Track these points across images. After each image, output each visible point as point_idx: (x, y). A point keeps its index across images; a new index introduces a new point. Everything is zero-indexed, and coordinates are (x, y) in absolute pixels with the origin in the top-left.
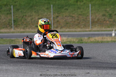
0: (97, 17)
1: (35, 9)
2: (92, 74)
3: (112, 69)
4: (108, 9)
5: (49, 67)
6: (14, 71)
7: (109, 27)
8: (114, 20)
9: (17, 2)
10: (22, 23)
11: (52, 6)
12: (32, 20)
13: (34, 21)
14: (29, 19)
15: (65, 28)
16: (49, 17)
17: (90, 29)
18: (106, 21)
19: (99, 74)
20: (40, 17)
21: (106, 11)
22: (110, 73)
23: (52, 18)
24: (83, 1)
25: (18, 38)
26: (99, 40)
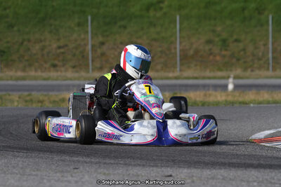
0: (194, 46)
1: (51, 25)
2: (178, 179)
4: (219, 29)
5: (79, 161)
7: (222, 70)
9: (9, 8)
10: (19, 58)
11: (89, 18)
12: (42, 49)
13: (49, 52)
14: (36, 48)
16: (82, 43)
17: (177, 74)
18: (215, 56)
19: (194, 178)
20: (61, 45)
21: (214, 31)
22: (219, 177)
23: (90, 47)
24: (161, 9)
25: (11, 93)
26: (198, 99)
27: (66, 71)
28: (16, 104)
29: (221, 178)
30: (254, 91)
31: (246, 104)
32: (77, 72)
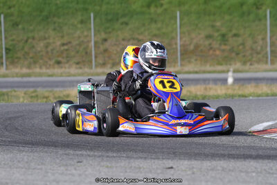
0: (195, 41)
1: (55, 23)
2: (178, 170)
3: (225, 159)
4: (218, 24)
5: (82, 155)
6: (4, 164)
7: (221, 65)
8: (233, 48)
9: (14, 6)
10: (24, 55)
11: (92, 15)
12: (47, 47)
13: (52, 50)
14: (40, 46)
16: (85, 40)
17: (178, 68)
18: (214, 51)
19: (195, 170)
20: (65, 42)
21: (213, 26)
22: (219, 168)
23: (93, 43)
24: (162, 5)
25: (16, 89)
26: (199, 93)
27: (69, 68)
28: (21, 100)
30: (253, 84)
31: (246, 97)
32: (81, 68)
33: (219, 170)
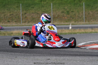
0: (58, 14)
1: (7, 7)
2: (52, 60)
4: (66, 8)
5: (17, 55)
7: (67, 22)
8: (71, 16)
11: (21, 4)
12: (5, 16)
13: (7, 17)
14: (2, 15)
15: (31, 22)
16: (18, 13)
18: (65, 17)
19: (58, 60)
20: (11, 14)
21: (64, 8)
22: (66, 59)
23: (21, 15)
24: (46, 1)
26: (59, 32)
27: (13, 23)
29: (67, 59)
30: (79, 29)
31: (76, 33)
32: (17, 23)
33: (66, 60)
